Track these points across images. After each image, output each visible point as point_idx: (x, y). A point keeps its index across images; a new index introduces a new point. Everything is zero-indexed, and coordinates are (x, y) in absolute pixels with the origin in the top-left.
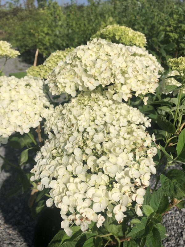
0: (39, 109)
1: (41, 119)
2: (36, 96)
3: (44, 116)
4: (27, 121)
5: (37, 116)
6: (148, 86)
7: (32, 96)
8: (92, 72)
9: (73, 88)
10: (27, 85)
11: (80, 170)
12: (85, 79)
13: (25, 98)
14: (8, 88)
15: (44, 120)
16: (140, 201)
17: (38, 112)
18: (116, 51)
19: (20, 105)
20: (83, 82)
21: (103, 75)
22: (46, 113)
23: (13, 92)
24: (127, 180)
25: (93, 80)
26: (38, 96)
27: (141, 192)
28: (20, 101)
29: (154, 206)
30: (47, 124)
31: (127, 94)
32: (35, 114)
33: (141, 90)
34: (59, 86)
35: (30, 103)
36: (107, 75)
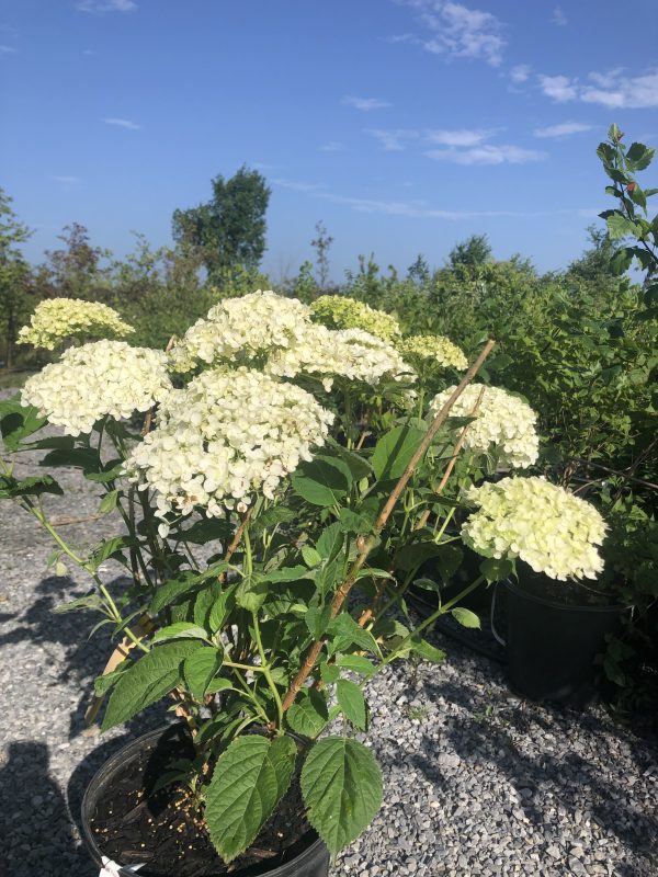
0: (152, 387)
1: (153, 404)
2: (151, 370)
3: (159, 399)
4: (130, 399)
5: (148, 397)
6: (331, 362)
7: (146, 368)
8: (241, 326)
9: (210, 351)
10: (138, 357)
12: (227, 334)
13: (134, 369)
14: (109, 351)
15: (158, 403)
17: (150, 391)
18: (283, 306)
19: (124, 374)
20: (223, 339)
21: (254, 331)
22: (162, 395)
23: (116, 358)
25: (238, 337)
26: (155, 369)
28: (124, 370)
30: (162, 407)
31: (293, 366)
32: (146, 393)
33: (318, 365)
34: (190, 348)
35: (139, 377)
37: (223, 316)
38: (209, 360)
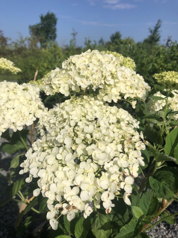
0: (33, 109)
1: (35, 119)
2: (32, 98)
3: (38, 116)
4: (21, 119)
5: (32, 116)
6: (136, 91)
7: (29, 97)
8: (85, 73)
9: (67, 88)
10: (24, 90)
11: (69, 158)
12: (77, 79)
13: (22, 99)
14: (7, 89)
15: (38, 119)
16: (129, 190)
17: (32, 112)
18: (106, 59)
19: (16, 104)
20: (75, 82)
21: (94, 76)
22: (40, 114)
23: (11, 93)
24: (116, 169)
25: (85, 80)
26: (34, 98)
27: (130, 181)
28: (16, 101)
29: (144, 207)
30: (40, 122)
31: (116, 96)
32: (30, 114)
33: (129, 94)
34: (54, 87)
35: (25, 104)
36: (97, 76)
37: (72, 67)
38: (67, 94)
